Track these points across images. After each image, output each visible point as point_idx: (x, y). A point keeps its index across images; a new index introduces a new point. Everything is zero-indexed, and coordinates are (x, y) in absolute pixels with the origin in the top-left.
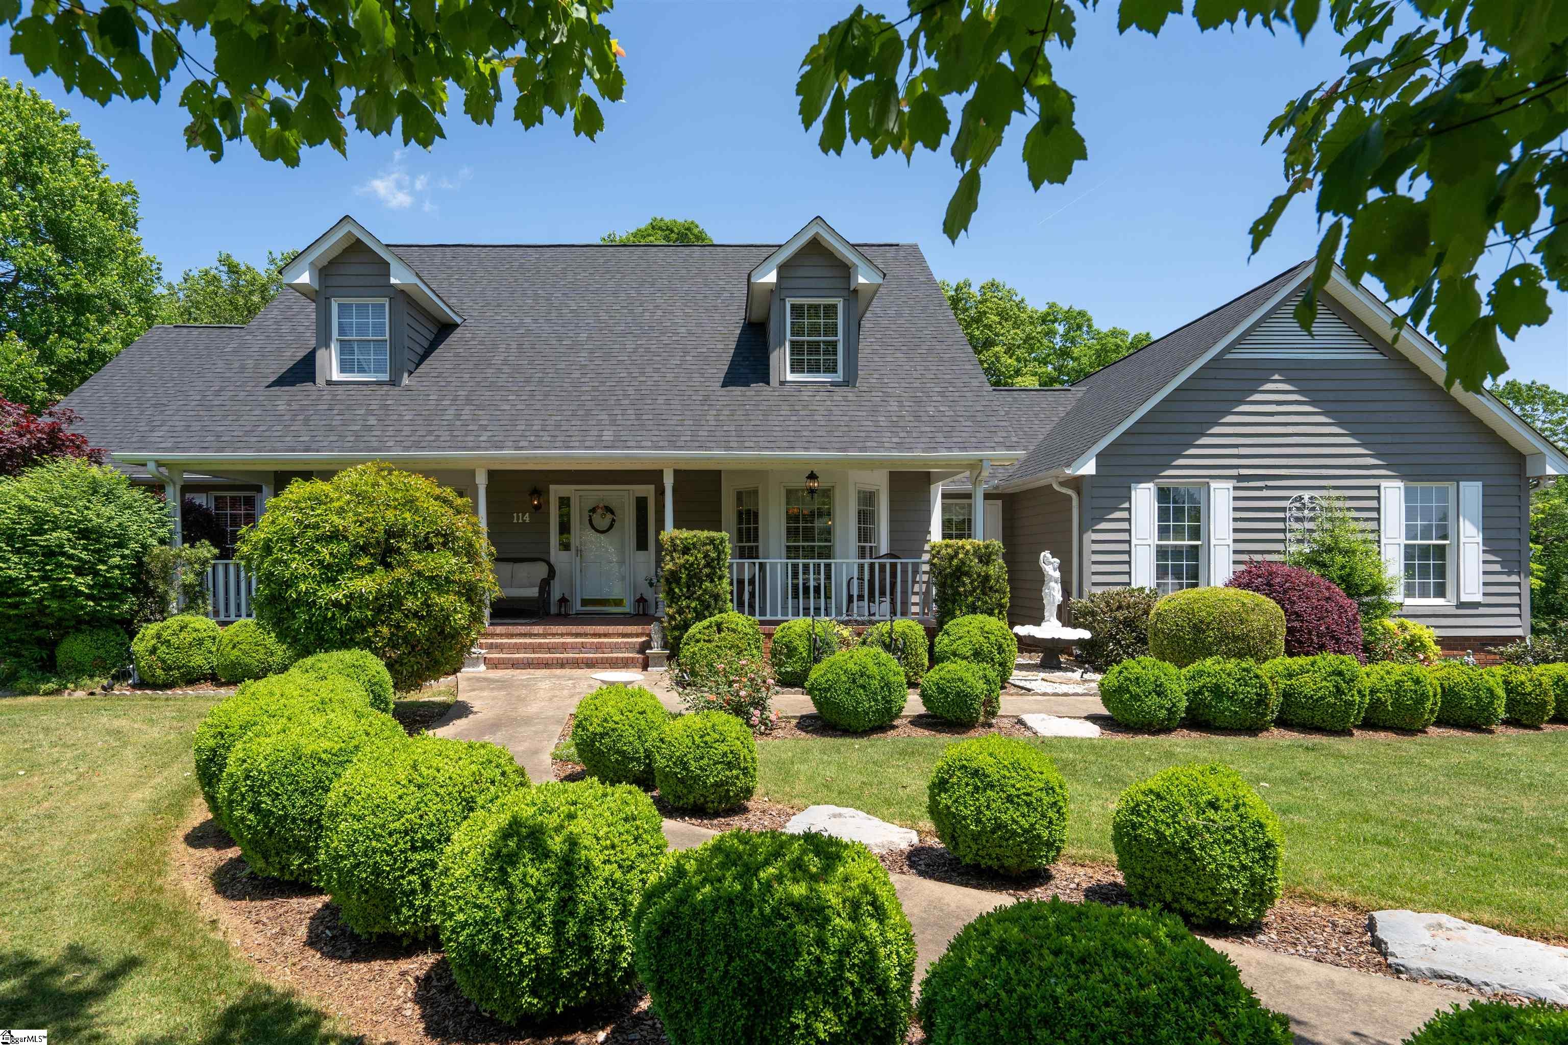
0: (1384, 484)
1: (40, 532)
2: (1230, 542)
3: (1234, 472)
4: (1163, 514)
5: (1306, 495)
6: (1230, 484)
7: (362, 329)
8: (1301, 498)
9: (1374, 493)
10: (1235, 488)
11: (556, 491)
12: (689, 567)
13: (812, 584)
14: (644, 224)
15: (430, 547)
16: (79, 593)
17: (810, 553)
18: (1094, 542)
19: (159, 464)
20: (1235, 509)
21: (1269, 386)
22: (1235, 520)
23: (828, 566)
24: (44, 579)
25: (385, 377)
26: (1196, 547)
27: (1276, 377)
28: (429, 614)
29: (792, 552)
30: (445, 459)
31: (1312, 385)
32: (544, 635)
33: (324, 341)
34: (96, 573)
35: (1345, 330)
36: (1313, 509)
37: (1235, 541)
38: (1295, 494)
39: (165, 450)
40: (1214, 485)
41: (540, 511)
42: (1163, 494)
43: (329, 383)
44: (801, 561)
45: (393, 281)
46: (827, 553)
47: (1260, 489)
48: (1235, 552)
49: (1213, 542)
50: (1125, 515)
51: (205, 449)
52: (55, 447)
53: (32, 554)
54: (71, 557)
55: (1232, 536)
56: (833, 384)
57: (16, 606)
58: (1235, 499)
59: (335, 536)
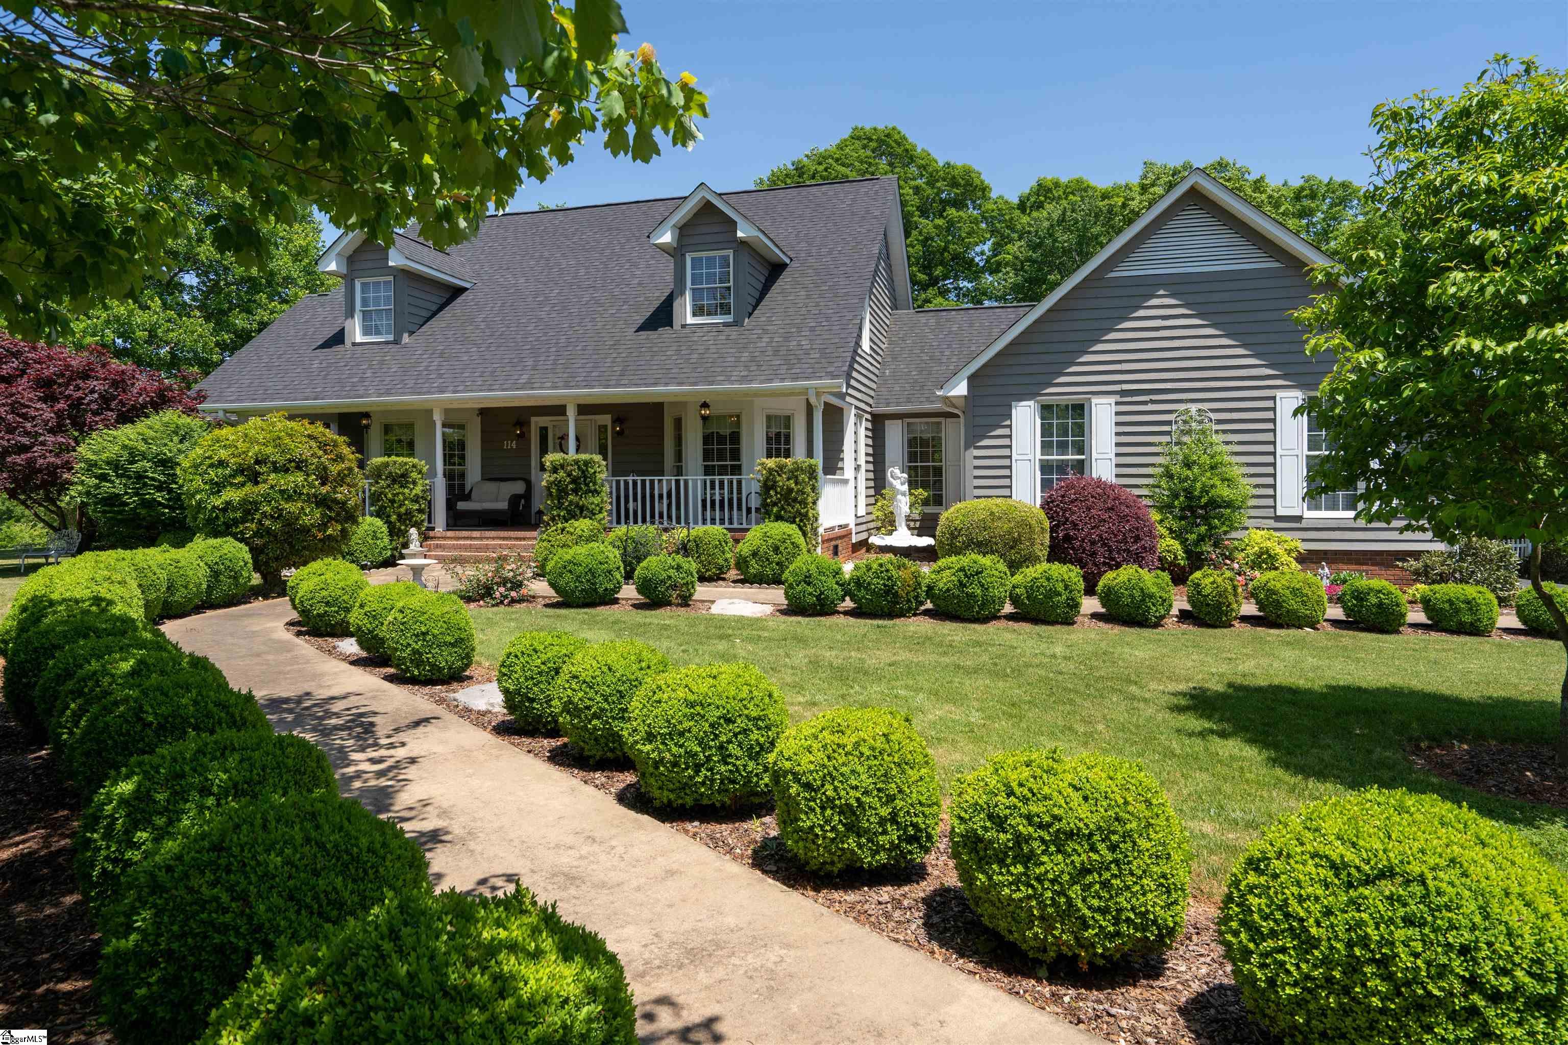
0: (1279, 394)
1: (132, 462)
2: (1113, 456)
3: (1117, 388)
4: (1046, 431)
5: (1194, 408)
6: (1112, 400)
7: (377, 300)
8: (1187, 411)
9: (1270, 404)
10: (1117, 403)
11: (537, 422)
12: (557, 483)
13: (717, 498)
14: (846, 135)
15: (287, 471)
16: (160, 504)
17: (723, 471)
18: (976, 458)
19: (226, 411)
20: (1117, 424)
21: (1155, 302)
22: (1117, 434)
23: (739, 482)
24: (137, 494)
25: (391, 338)
26: (1082, 462)
27: (1161, 292)
28: (280, 515)
29: (708, 471)
30: (402, 402)
31: (1199, 298)
32: (481, 538)
33: (350, 313)
34: (170, 491)
35: (1238, 240)
36: (1201, 422)
37: (1117, 455)
38: (1182, 407)
39: (232, 402)
40: (1095, 400)
41: (523, 437)
42: (1046, 410)
43: (354, 344)
44: (717, 478)
45: (391, 264)
46: (737, 470)
47: (1145, 403)
48: (1117, 466)
49: (1094, 455)
50: (1005, 431)
51: (254, 400)
52: (164, 403)
53: (129, 477)
54: (153, 479)
55: (1114, 450)
56: (726, 325)
57: (120, 512)
58: (1117, 414)
59: (222, 463)
